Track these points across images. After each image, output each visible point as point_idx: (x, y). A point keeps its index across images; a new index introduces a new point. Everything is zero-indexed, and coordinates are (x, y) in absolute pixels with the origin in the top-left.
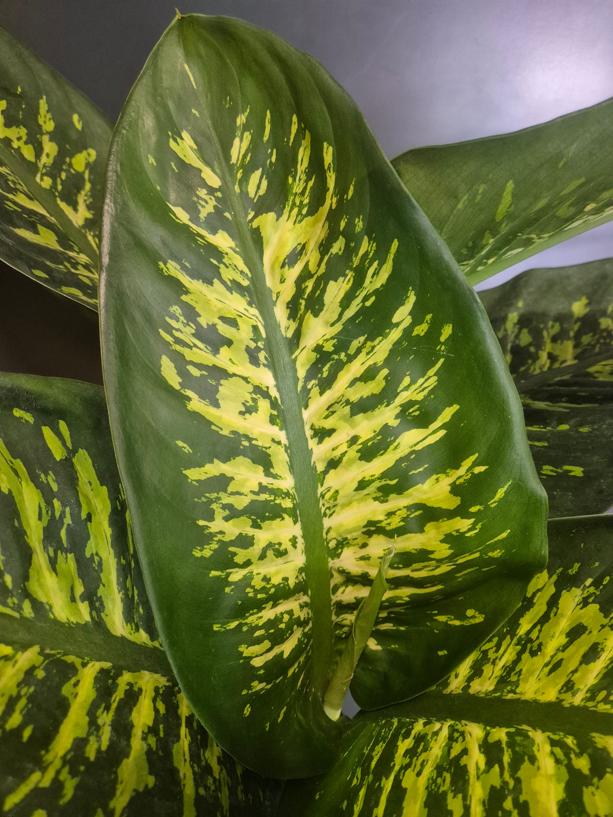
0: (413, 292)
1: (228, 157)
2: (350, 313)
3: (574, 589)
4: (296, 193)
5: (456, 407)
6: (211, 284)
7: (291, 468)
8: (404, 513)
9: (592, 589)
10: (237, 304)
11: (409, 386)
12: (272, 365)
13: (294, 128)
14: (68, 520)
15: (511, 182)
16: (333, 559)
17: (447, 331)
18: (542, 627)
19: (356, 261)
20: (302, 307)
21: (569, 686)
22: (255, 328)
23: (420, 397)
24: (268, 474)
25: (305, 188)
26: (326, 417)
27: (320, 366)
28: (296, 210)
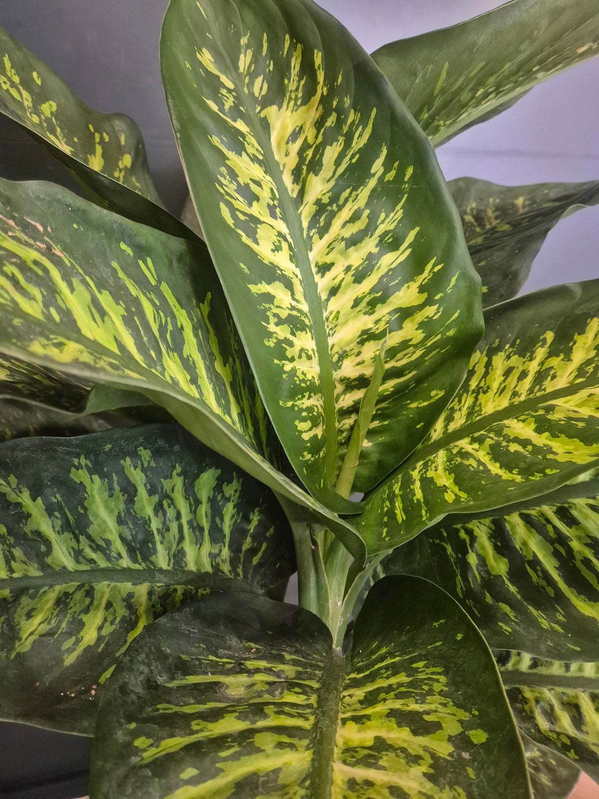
0: (385, 147)
1: (236, 68)
2: (341, 170)
3: (499, 353)
4: (292, 91)
5: (417, 229)
6: (241, 155)
7: (305, 296)
8: (387, 318)
9: (511, 349)
10: (258, 172)
11: (385, 219)
12: (284, 219)
13: (287, 44)
14: (170, 327)
15: (447, 62)
16: (336, 371)
17: (410, 171)
18: (486, 379)
19: (345, 129)
20: (304, 172)
21: (515, 394)
22: (272, 190)
23: (392, 227)
24: (294, 299)
25: (298, 86)
26: (327, 254)
27: (318, 218)
28: (292, 103)
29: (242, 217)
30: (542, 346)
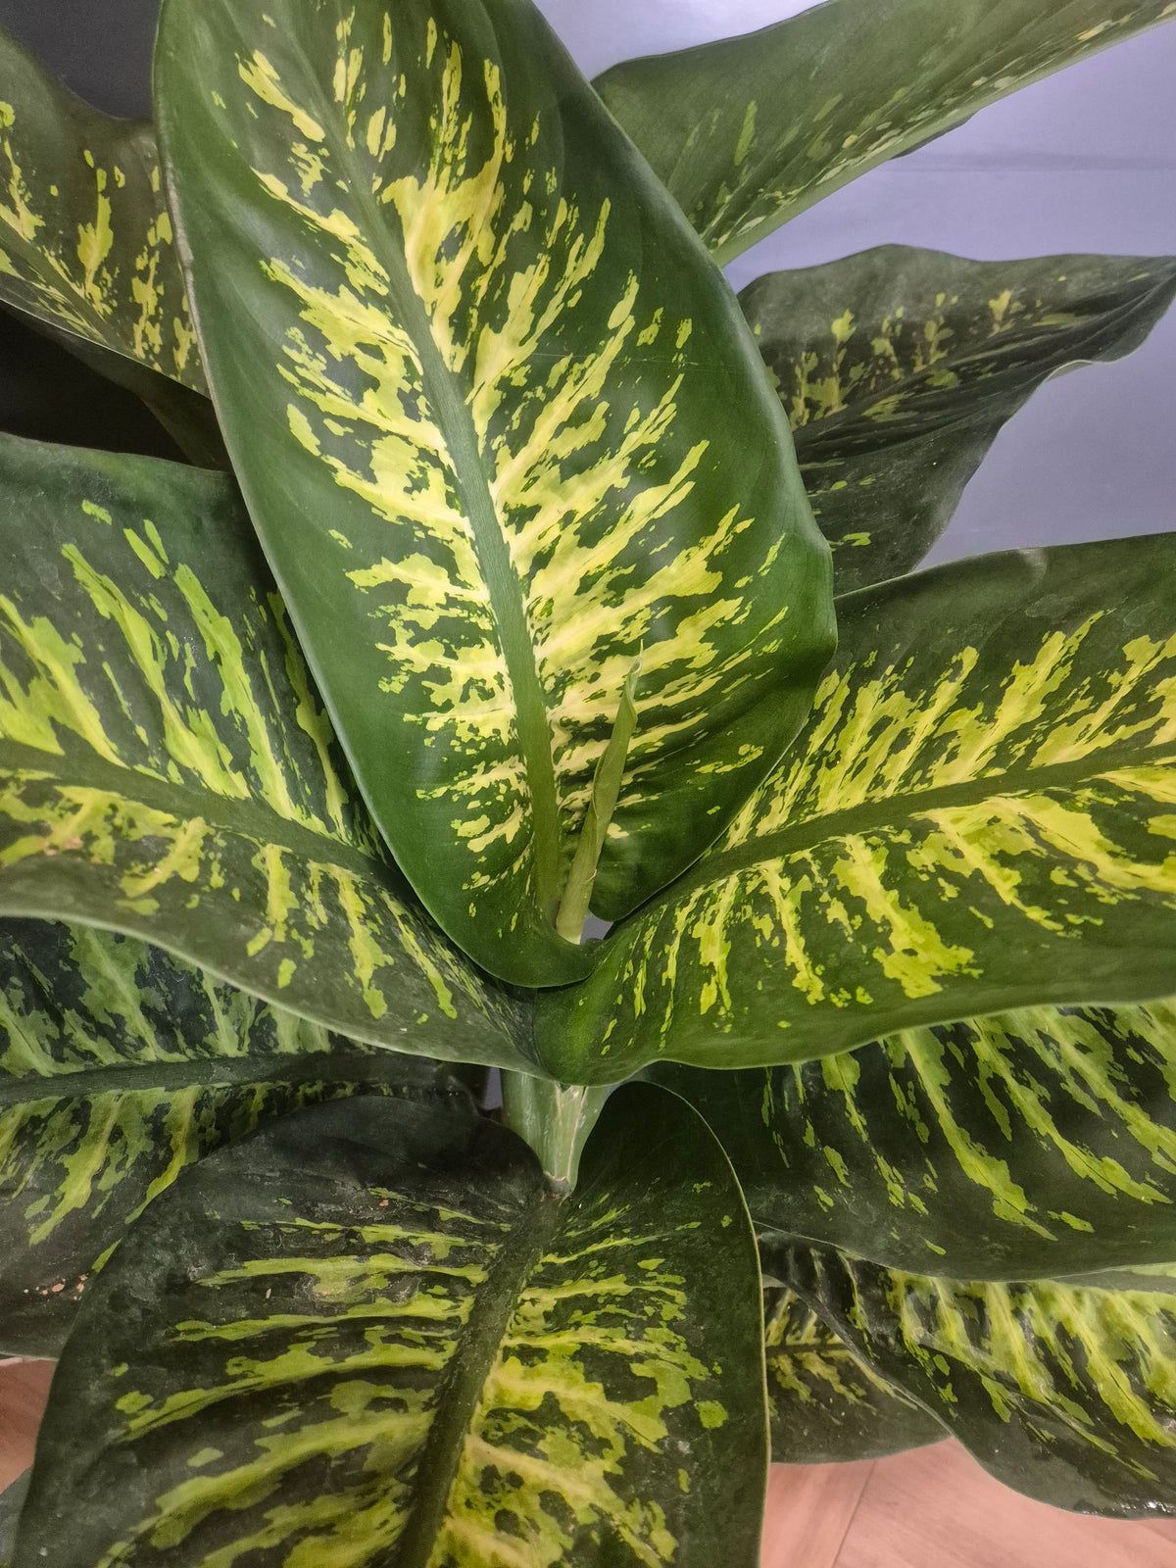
0: (635, 278)
1: (329, 92)
2: (546, 321)
3: (872, 682)
4: (445, 144)
5: (704, 444)
6: (337, 293)
7: (483, 573)
8: (647, 614)
9: (894, 677)
10: (376, 324)
11: (639, 422)
12: (437, 418)
13: (432, 40)
14: (190, 662)
15: (753, 103)
16: (552, 708)
17: (685, 330)
19: (551, 239)
20: (474, 321)
21: (879, 781)
22: (407, 360)
23: (654, 438)
24: (454, 581)
25: (458, 134)
26: (526, 489)
27: (507, 412)
28: (447, 170)
29: (337, 430)
30: (951, 679)
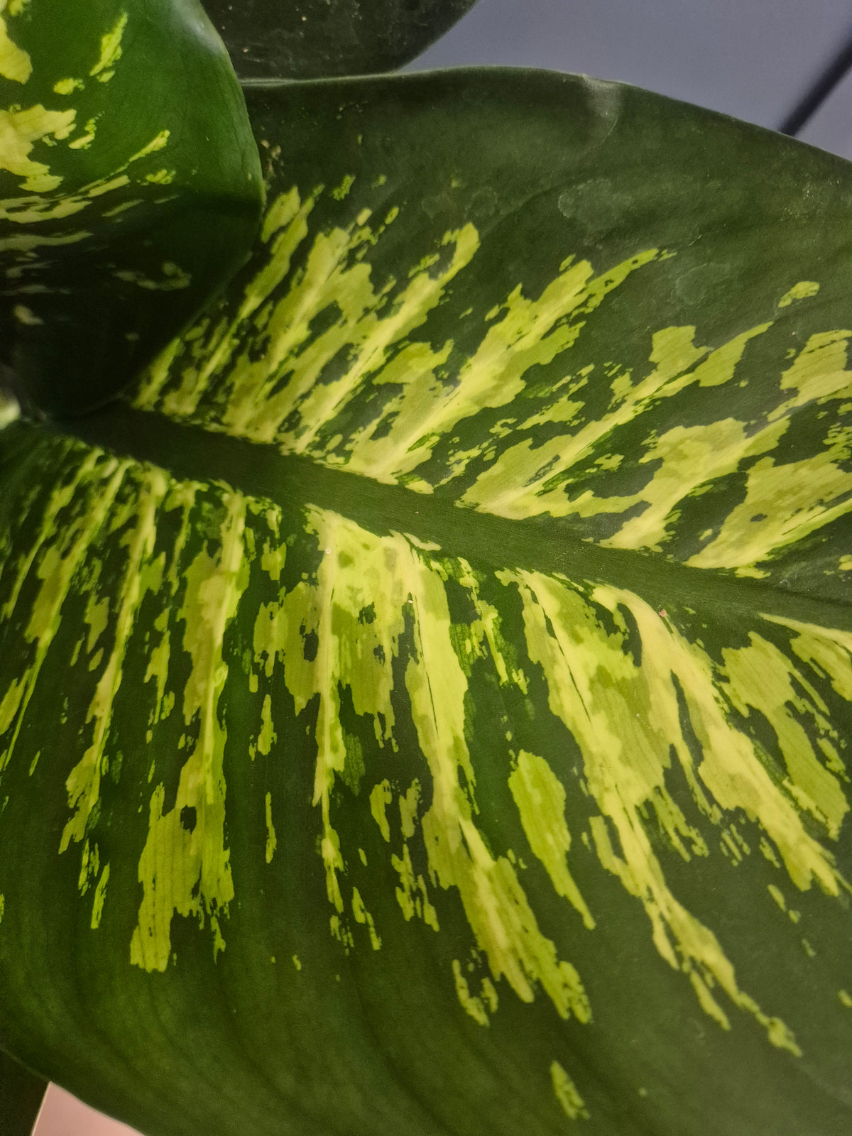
9: (366, 233)
18: (274, 306)
21: (293, 421)
30: (433, 273)
